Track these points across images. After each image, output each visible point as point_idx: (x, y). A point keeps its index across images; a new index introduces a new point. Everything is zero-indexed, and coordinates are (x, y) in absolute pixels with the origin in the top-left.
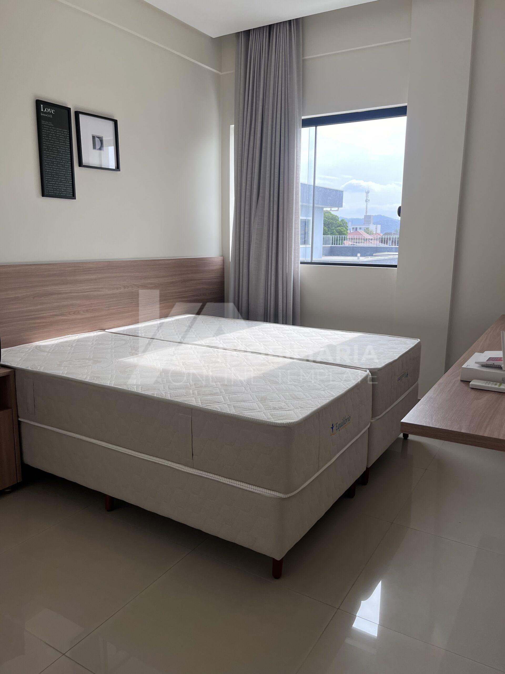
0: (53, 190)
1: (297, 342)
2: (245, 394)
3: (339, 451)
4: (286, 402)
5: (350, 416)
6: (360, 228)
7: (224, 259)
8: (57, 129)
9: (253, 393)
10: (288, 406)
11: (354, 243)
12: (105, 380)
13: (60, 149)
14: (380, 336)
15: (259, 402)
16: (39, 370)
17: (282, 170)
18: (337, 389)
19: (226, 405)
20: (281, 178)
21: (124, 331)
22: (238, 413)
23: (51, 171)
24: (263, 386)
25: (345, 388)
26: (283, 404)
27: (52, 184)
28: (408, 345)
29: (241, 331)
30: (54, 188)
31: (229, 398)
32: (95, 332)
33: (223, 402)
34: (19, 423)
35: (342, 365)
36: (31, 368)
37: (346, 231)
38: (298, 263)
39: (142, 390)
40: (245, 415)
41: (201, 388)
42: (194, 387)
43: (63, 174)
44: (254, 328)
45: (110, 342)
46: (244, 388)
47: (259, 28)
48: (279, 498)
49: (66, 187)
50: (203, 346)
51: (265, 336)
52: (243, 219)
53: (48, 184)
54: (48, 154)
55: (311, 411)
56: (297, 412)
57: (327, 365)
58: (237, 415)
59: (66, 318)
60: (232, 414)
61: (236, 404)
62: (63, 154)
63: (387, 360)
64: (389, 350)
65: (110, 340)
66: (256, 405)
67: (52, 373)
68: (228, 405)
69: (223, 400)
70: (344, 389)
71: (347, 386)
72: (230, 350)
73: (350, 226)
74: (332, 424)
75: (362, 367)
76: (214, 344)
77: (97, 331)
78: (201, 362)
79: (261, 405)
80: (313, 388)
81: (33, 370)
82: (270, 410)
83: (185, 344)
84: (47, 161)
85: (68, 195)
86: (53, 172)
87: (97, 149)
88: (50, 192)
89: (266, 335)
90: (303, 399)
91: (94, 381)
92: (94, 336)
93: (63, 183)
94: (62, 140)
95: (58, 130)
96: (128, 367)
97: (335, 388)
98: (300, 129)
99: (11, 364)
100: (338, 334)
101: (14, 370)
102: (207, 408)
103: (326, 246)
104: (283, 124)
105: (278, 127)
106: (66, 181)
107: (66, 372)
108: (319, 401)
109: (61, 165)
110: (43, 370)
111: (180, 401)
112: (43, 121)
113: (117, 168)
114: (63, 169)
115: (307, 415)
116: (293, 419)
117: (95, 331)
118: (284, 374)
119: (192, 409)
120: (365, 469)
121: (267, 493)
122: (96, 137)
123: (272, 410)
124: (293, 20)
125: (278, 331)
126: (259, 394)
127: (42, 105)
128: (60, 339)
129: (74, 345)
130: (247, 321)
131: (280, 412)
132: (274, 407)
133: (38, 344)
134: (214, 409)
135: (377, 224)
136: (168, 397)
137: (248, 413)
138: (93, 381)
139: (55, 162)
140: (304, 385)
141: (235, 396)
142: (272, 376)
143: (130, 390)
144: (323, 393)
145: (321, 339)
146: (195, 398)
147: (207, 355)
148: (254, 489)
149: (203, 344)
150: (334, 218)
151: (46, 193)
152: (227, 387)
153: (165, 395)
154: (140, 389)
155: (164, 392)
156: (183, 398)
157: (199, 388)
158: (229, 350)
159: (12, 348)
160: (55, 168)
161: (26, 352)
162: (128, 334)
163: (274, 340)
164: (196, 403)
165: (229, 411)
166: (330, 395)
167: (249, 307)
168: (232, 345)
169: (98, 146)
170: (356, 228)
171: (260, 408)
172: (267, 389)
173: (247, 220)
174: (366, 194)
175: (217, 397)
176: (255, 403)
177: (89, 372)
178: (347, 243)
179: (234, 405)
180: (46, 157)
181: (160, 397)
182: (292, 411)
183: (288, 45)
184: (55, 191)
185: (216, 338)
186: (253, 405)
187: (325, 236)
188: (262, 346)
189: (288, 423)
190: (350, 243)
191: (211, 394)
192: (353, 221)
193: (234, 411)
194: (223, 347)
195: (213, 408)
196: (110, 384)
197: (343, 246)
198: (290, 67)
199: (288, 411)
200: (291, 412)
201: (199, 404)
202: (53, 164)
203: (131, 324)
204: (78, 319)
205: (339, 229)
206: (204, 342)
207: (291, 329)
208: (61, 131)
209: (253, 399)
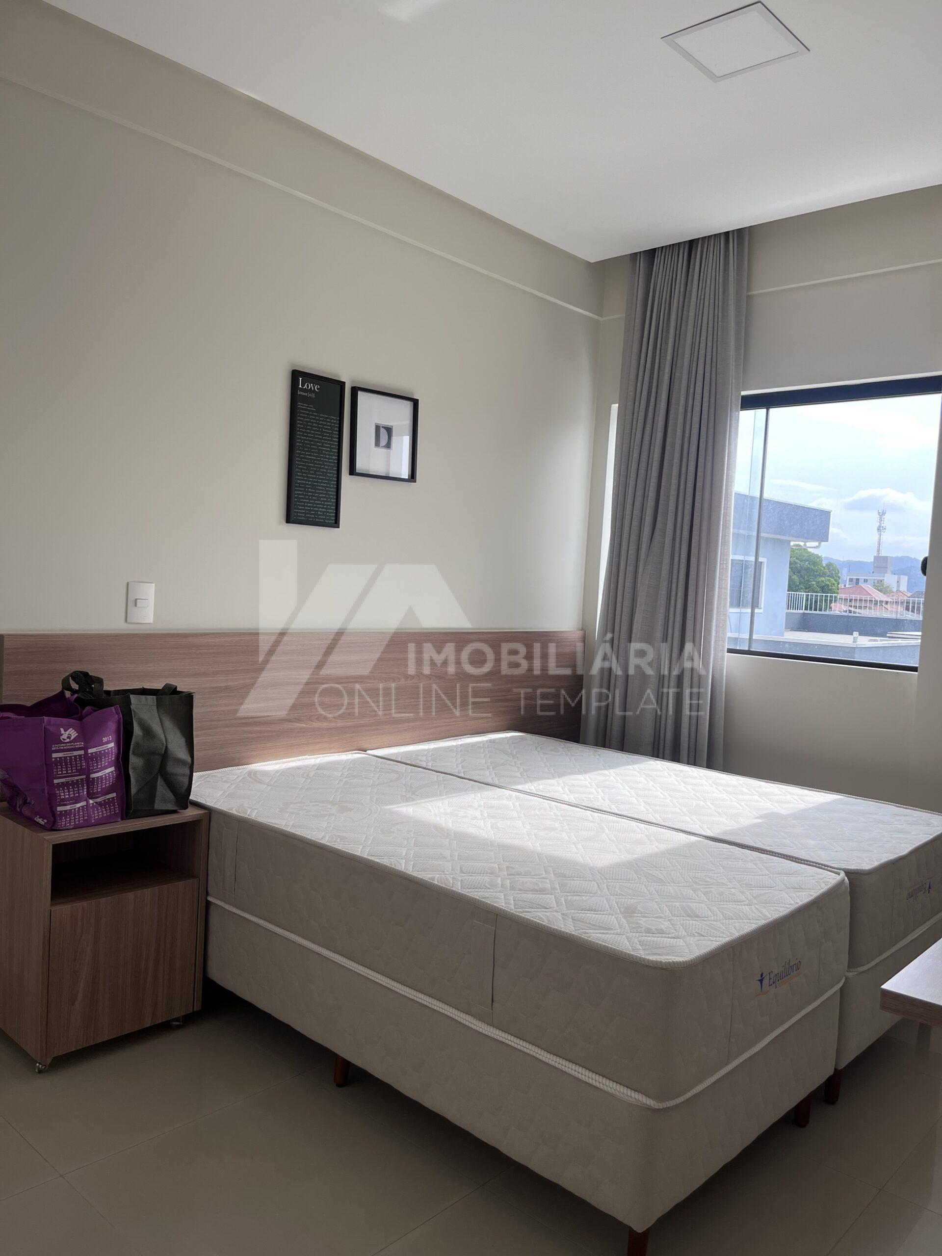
0: (305, 513)
1: (710, 803)
2: (597, 896)
3: (773, 1029)
4: (672, 919)
5: (800, 962)
6: (866, 581)
7: (585, 634)
8: (321, 415)
9: (611, 897)
10: (675, 930)
11: (850, 608)
12: (354, 844)
13: (322, 446)
14: (877, 803)
15: (621, 916)
16: (248, 815)
17: (699, 484)
18: (776, 905)
19: (560, 914)
20: (697, 497)
21: (397, 754)
22: (579, 932)
23: (305, 482)
24: (632, 885)
25: (791, 904)
26: (666, 923)
27: (304, 502)
28: (934, 828)
29: (606, 772)
30: (306, 510)
31: (565, 902)
32: (348, 753)
33: (554, 909)
34: (208, 903)
35: (793, 857)
36: (236, 811)
37: (836, 585)
38: (723, 651)
39: (414, 870)
40: (591, 938)
41: (517, 876)
42: (505, 873)
43: (323, 486)
44: (630, 767)
45: (372, 775)
46: (596, 885)
47: (671, 246)
48: (645, 1106)
49: (325, 508)
50: (532, 796)
51: (650, 785)
52: (624, 567)
53: (297, 503)
54: (303, 454)
55: (718, 943)
56: (692, 942)
57: (762, 853)
58: (577, 936)
59: (304, 725)
60: (567, 933)
61: (578, 914)
62: (326, 455)
63: (885, 854)
64: (891, 835)
65: (373, 769)
66: (614, 920)
67: (269, 824)
68: (563, 914)
69: (555, 905)
70: (790, 906)
71: (796, 901)
72: (581, 808)
73: (845, 576)
74: (760, 973)
75: (832, 865)
76: (552, 793)
77: (352, 752)
78: (524, 827)
79: (625, 921)
80: (729, 897)
81: (239, 815)
82: (640, 933)
83: (500, 788)
84: (300, 467)
85: (327, 521)
86: (308, 484)
87: (382, 447)
88: (300, 516)
89: (653, 784)
90: (706, 919)
91: (336, 843)
92: (347, 761)
93: (322, 501)
94: (327, 433)
95: (322, 417)
96: (397, 824)
97: (772, 903)
98: (737, 413)
99: (205, 800)
100: (790, 793)
101: (209, 811)
102: (524, 916)
103: (794, 611)
104: (705, 405)
105: (697, 409)
106: (327, 498)
107: (291, 823)
108: (737, 925)
109: (321, 472)
110: (255, 816)
111: (478, 898)
112: (299, 404)
113: (410, 478)
114: (324, 480)
115: (710, 952)
116: (681, 956)
117: (350, 752)
118: (677, 864)
119: (497, 915)
120: (831, 1072)
121: (623, 1094)
122: (382, 427)
123: (644, 934)
124: (733, 231)
125: (675, 777)
126: (623, 900)
127: (301, 379)
128: (290, 761)
129: (311, 774)
130: (618, 752)
131: (659, 939)
132: (647, 928)
133: (253, 768)
134: (535, 920)
135: (900, 575)
136: (458, 888)
137: (597, 935)
138: (334, 843)
139: (311, 468)
140: (713, 889)
141: (578, 898)
142: (652, 866)
143: (393, 867)
144: (748, 909)
145: (757, 801)
146: (505, 895)
147: (537, 812)
148: (599, 1082)
149: (532, 792)
150: (814, 560)
151: (292, 518)
152: (566, 879)
153: (453, 882)
154: (411, 867)
155: (452, 876)
156: (484, 892)
157: (514, 875)
158: (578, 807)
159: (211, 772)
160: (311, 477)
161: (233, 781)
162: (405, 761)
163: (666, 794)
164: (506, 903)
165: (562, 926)
166: (760, 915)
167: (626, 727)
168: (586, 798)
169: (384, 441)
170: (858, 580)
171: (620, 928)
172: (639, 890)
173: (630, 569)
174: (879, 516)
175: (544, 896)
176: (614, 917)
177: (330, 827)
178: (838, 609)
179: (573, 915)
180: (299, 459)
181: (444, 886)
182: (682, 940)
183: (721, 274)
184: (308, 514)
185: (557, 781)
186: (609, 921)
187: (794, 594)
188: (641, 805)
189: (669, 962)
190: (844, 608)
191: (535, 891)
192: (851, 565)
193: (572, 929)
194: (568, 801)
195: (535, 918)
196: (361, 851)
197: (827, 612)
198: (723, 307)
199: (674, 938)
200: (680, 942)
201: (511, 906)
202: (310, 470)
203: (411, 742)
204: (323, 729)
205: (822, 581)
206: (535, 787)
207: (702, 775)
208: (327, 418)
209: (611, 908)
